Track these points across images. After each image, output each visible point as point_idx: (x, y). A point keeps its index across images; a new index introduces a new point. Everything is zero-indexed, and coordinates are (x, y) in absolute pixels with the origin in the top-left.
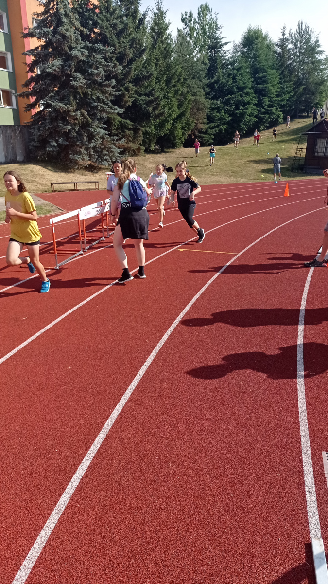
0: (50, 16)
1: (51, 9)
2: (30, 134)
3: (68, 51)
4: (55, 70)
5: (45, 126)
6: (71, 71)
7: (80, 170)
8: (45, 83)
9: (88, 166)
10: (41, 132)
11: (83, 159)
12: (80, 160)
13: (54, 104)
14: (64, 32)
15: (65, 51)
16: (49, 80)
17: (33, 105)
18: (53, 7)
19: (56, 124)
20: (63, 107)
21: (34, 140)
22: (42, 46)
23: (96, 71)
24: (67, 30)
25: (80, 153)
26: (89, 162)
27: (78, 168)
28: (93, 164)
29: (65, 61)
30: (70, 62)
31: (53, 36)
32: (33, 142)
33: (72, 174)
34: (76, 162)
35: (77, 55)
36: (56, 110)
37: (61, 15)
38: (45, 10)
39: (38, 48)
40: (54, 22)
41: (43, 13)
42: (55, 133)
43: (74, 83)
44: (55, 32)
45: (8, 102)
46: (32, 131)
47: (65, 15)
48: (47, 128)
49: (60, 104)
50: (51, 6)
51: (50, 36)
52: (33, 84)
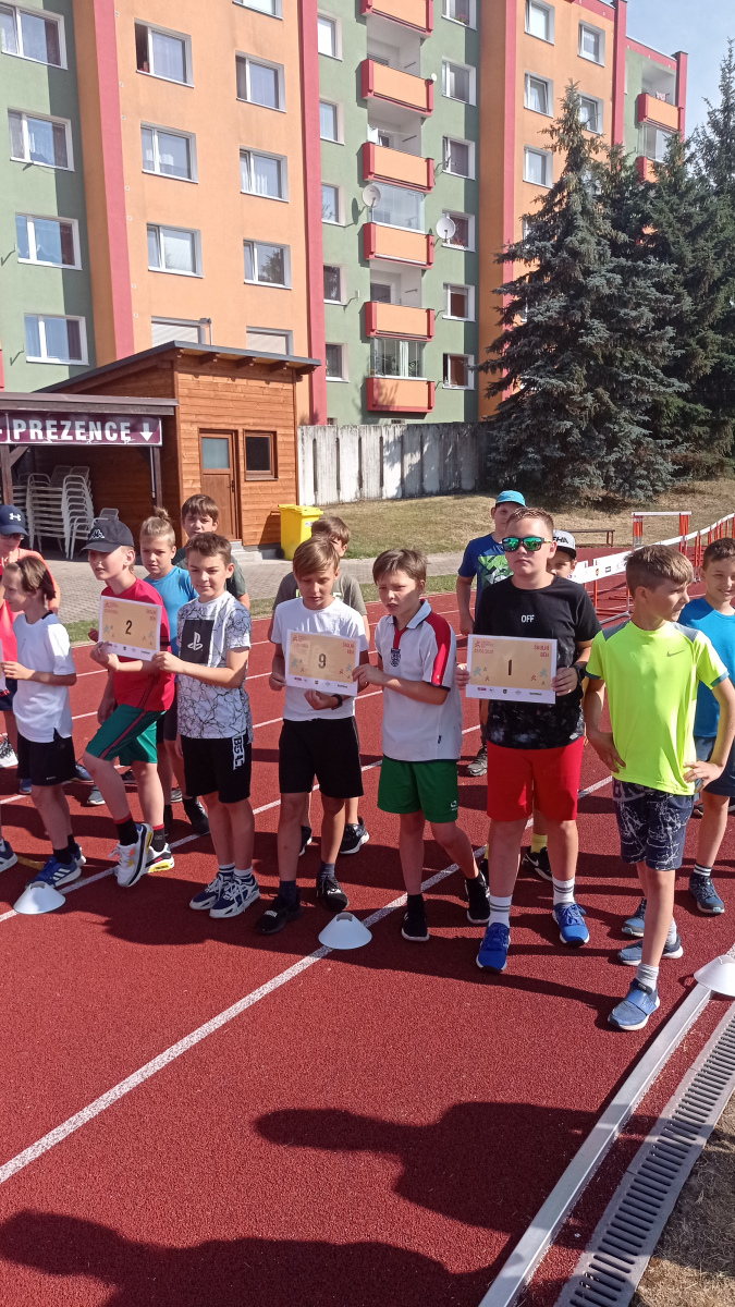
0: (553, 218)
1: (555, 205)
2: (492, 439)
3: (581, 279)
4: (550, 317)
5: (523, 422)
6: (583, 317)
7: (582, 507)
8: (530, 342)
9: (600, 499)
10: (512, 434)
11: (591, 486)
12: (585, 487)
13: (541, 381)
14: (577, 244)
15: (576, 279)
16: (538, 336)
17: (504, 384)
18: (560, 201)
19: (542, 418)
20: (558, 387)
21: (496, 449)
22: (531, 274)
23: (634, 313)
24: (582, 241)
25: (587, 473)
26: (603, 493)
27: (579, 504)
28: (612, 495)
29: (572, 298)
30: (582, 300)
31: (554, 255)
32: (493, 455)
33: (566, 516)
34: (575, 492)
35: (597, 287)
36: (546, 393)
37: (575, 214)
38: (544, 208)
39: (524, 277)
40: (558, 227)
41: (542, 214)
42: (540, 435)
43: (585, 339)
44: (558, 247)
45: (460, 379)
46: (495, 433)
47: (582, 213)
48: (524, 426)
49: (553, 381)
50: (556, 200)
51: (548, 255)
52: (506, 346)
